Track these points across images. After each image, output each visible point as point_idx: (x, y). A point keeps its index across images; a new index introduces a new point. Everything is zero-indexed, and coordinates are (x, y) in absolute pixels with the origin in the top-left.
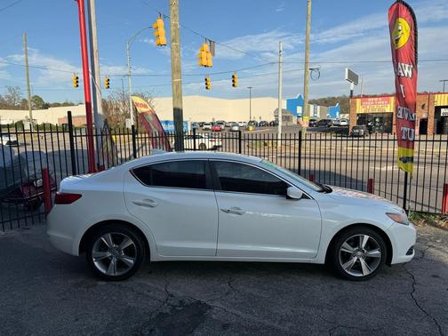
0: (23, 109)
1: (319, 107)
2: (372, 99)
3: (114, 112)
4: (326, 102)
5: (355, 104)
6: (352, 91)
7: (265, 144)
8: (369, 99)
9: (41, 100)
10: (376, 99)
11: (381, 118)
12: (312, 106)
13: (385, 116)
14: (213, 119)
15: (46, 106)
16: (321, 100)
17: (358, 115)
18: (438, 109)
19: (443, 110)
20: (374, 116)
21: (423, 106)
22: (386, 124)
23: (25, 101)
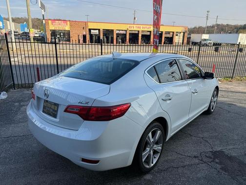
2: (58, 22)
5: (48, 23)
6: (43, 15)
8: (56, 22)
10: (60, 22)
11: (64, 34)
13: (66, 32)
17: (51, 30)
18: (90, 30)
19: (92, 30)
20: (60, 31)
21: (83, 28)
22: (66, 37)
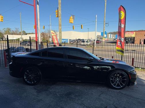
0: (20, 35)
1: (112, 35)
2: (128, 33)
3: (46, 36)
4: (115, 33)
7: (91, 47)
9: (25, 32)
11: (131, 39)
12: (109, 34)
14: (76, 38)
15: (26, 34)
16: (113, 32)
20: (128, 38)
22: (132, 41)
23: (20, 32)
